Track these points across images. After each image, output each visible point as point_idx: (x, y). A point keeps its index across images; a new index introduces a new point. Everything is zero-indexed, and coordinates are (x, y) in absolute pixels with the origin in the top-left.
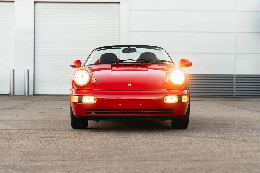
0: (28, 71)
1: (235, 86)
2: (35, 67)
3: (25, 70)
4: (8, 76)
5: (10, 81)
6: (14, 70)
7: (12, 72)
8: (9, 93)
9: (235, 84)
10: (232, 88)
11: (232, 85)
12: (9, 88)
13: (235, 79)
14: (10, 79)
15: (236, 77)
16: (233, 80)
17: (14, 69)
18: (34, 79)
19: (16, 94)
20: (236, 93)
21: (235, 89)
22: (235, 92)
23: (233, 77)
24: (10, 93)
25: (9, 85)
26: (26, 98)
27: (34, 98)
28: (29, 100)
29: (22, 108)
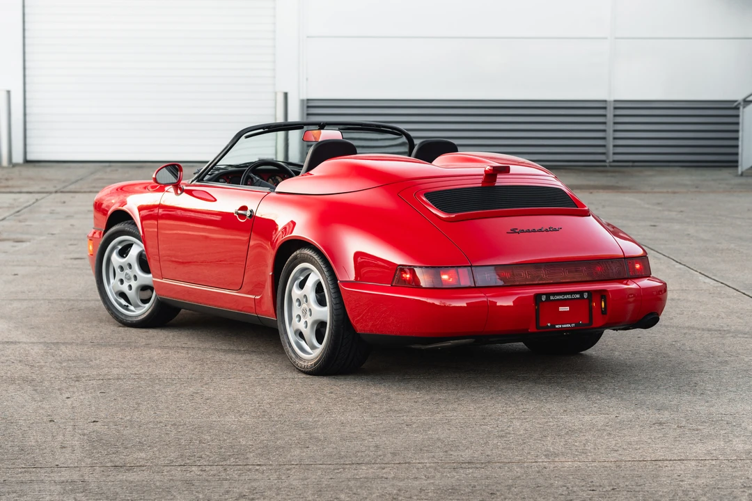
0: (8, 93)
1: (610, 135)
9: (610, 127)
10: (604, 138)
11: (604, 131)
13: (610, 112)
15: (616, 108)
16: (605, 116)
18: (25, 114)
20: (614, 154)
21: (610, 143)
22: (611, 150)
23: (605, 108)
26: (7, 179)
27: (30, 179)
28: (20, 192)
29: (13, 236)
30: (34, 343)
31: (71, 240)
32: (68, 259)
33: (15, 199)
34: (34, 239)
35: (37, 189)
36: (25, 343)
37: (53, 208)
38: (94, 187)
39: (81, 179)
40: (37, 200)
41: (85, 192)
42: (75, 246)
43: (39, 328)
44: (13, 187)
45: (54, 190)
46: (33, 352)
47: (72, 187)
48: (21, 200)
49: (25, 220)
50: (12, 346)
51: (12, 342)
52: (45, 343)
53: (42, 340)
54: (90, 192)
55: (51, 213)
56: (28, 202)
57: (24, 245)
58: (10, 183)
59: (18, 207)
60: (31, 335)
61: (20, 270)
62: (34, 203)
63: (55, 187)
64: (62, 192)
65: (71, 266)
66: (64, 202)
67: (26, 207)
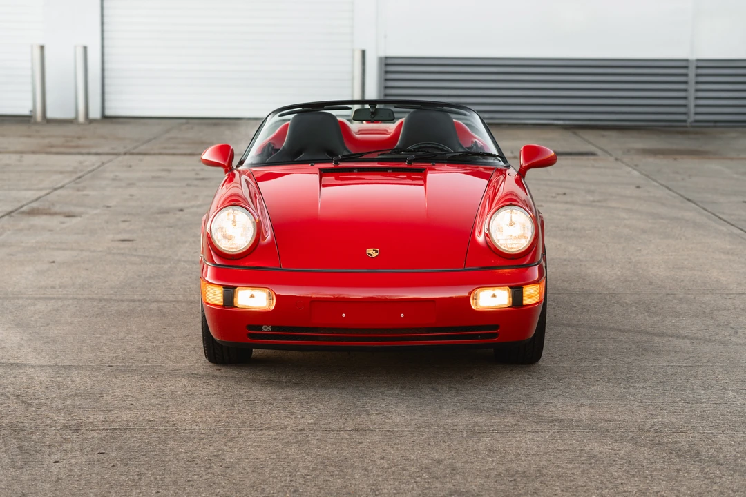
0: (85, 48)
1: (692, 94)
2: (106, 35)
3: (75, 47)
4: (27, 63)
5: (33, 76)
6: (42, 48)
7: (37, 52)
8: (31, 111)
9: (692, 87)
10: (685, 98)
11: (685, 90)
12: (30, 96)
13: (692, 72)
14: (32, 69)
15: (698, 67)
16: (686, 75)
17: (42, 43)
18: (103, 70)
19: (50, 115)
20: (696, 114)
21: (692, 102)
22: (692, 110)
23: (686, 67)
24: (33, 111)
25: (29, 88)
26: (79, 138)
27: (103, 137)
28: (89, 154)
29: (66, 209)
30: (42, 366)
31: (125, 214)
32: (115, 241)
33: (81, 162)
34: (87, 213)
35: (106, 149)
36: (33, 366)
37: (117, 174)
38: (165, 148)
39: (155, 138)
40: (103, 164)
41: (154, 154)
42: (127, 223)
43: (55, 342)
44: (83, 147)
45: (123, 150)
46: (37, 381)
47: (143, 148)
48: (87, 163)
49: (84, 188)
50: (16, 371)
51: (17, 365)
52: (56, 368)
53: (53, 363)
54: (160, 154)
55: (113, 180)
56: (93, 165)
57: (74, 220)
58: (81, 142)
59: (81, 171)
60: (43, 354)
61: (60, 256)
62: (99, 167)
63: (125, 147)
64: (132, 154)
65: (115, 251)
66: (130, 166)
67: (90, 172)
